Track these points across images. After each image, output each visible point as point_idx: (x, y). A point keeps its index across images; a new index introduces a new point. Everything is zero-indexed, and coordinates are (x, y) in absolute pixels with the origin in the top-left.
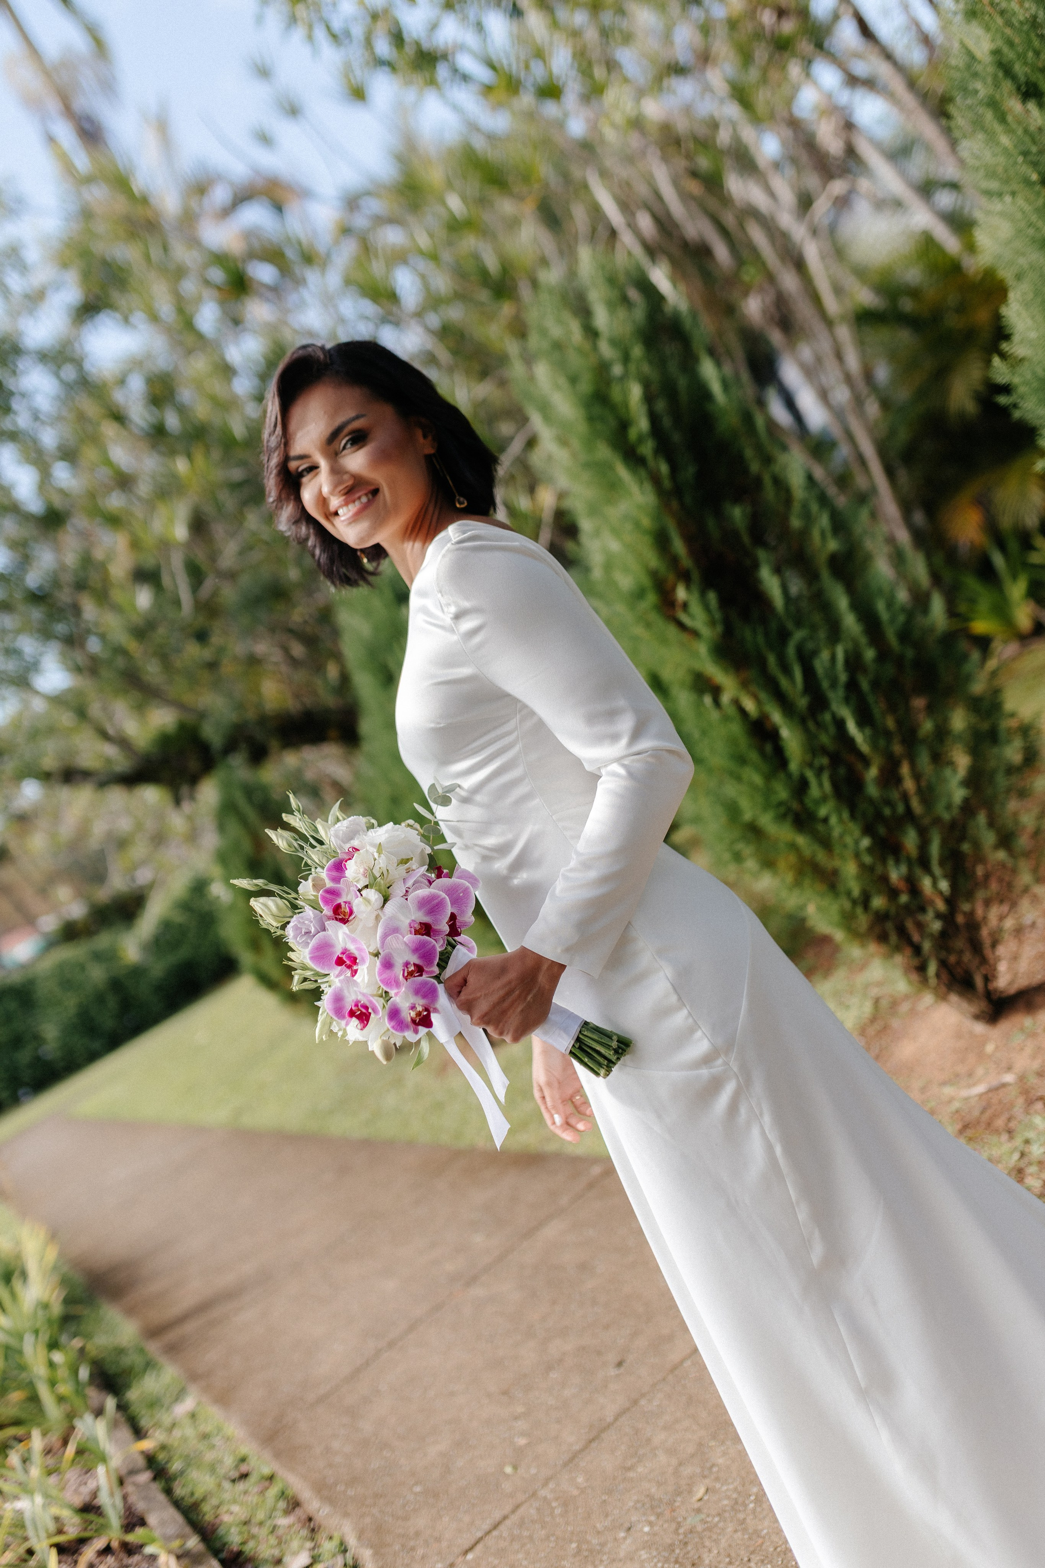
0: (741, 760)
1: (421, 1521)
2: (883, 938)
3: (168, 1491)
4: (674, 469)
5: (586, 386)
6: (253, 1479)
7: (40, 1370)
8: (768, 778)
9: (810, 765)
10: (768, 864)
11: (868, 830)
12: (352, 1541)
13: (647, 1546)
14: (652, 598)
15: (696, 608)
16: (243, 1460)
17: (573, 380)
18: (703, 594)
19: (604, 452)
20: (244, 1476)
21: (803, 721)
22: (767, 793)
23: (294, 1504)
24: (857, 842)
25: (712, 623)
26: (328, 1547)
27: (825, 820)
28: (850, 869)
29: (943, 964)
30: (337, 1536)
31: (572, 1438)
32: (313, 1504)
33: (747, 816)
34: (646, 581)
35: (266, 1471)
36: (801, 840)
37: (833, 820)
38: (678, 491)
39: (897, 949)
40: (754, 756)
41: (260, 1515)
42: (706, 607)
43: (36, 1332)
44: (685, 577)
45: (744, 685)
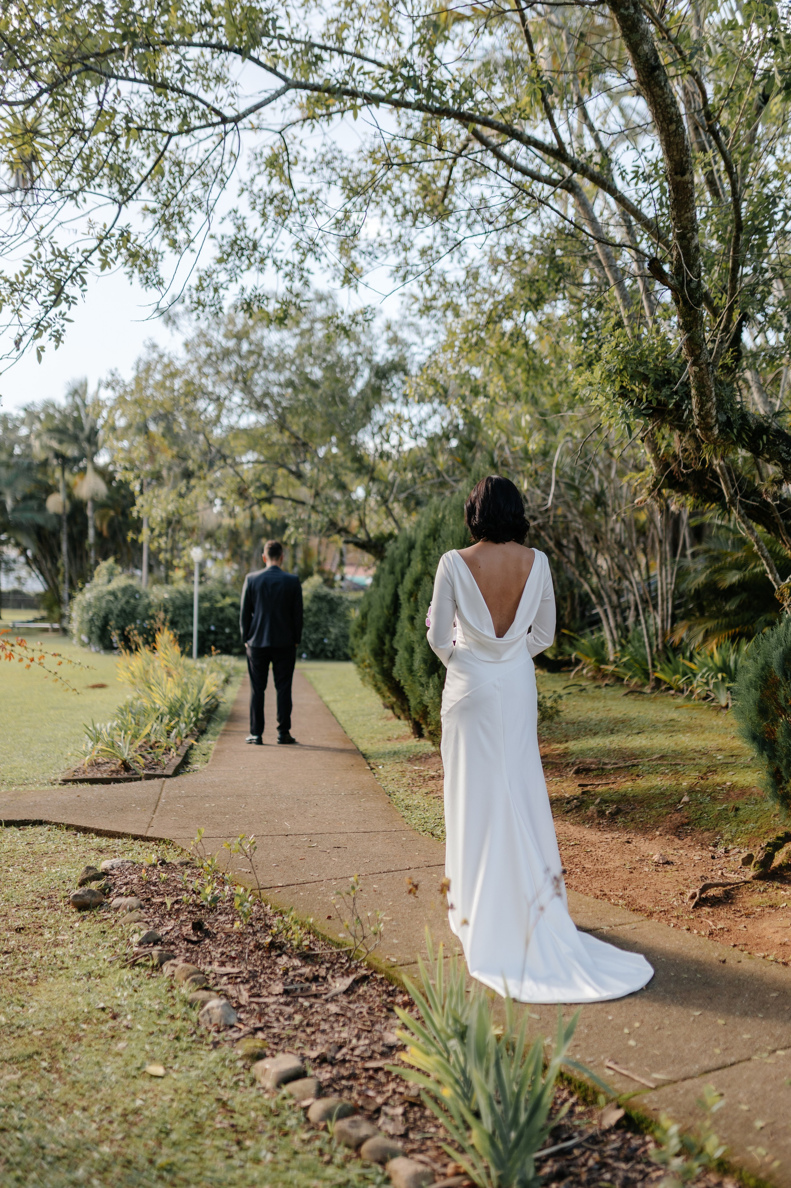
3: (188, 749)
16: (208, 753)
20: (204, 754)
23: (207, 761)
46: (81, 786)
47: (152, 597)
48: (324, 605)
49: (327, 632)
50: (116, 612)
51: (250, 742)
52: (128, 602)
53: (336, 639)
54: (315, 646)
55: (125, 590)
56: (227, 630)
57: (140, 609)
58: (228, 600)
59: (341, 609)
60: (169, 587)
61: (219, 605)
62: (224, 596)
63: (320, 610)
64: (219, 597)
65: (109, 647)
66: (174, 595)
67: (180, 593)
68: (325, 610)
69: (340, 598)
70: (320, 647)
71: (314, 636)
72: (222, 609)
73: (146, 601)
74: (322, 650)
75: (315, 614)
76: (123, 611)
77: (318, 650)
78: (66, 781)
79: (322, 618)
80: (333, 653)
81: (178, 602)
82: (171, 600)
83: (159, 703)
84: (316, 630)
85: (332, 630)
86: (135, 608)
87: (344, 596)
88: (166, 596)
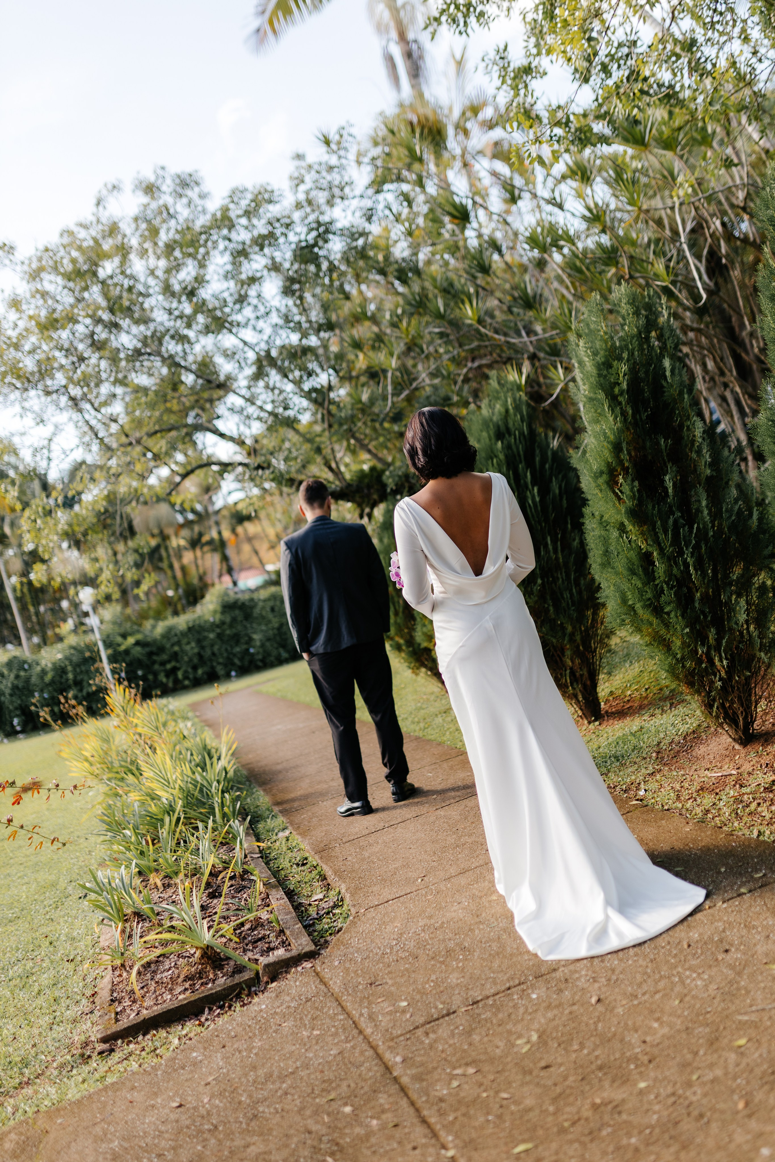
0: (633, 572)
1: (375, 889)
2: (690, 684)
3: (267, 864)
4: (635, 412)
5: (600, 359)
6: (308, 866)
7: (217, 799)
8: (645, 584)
9: (668, 585)
10: (639, 630)
11: (691, 624)
12: (343, 891)
13: (463, 909)
14: (605, 477)
15: (626, 488)
16: (306, 859)
17: (595, 354)
18: (633, 481)
19: (601, 395)
20: (303, 865)
21: (669, 559)
22: (641, 592)
23: (323, 878)
24: (683, 630)
25: (633, 498)
26: (332, 893)
27: (668, 614)
28: (677, 643)
29: (723, 705)
30: (337, 890)
31: (453, 871)
32: (331, 877)
33: (630, 603)
34: (604, 469)
35: (315, 863)
36: (655, 621)
37: (672, 615)
38: (636, 424)
39: (699, 692)
40: (640, 571)
41: (306, 880)
42: (632, 490)
43: (218, 782)
44: (626, 470)
45: (642, 533)
46: (146, 1041)
47: (43, 663)
48: (237, 612)
49: (251, 639)
50: (8, 691)
51: (350, 813)
52: (17, 677)
53: (262, 645)
54: (241, 659)
55: (9, 664)
56: (140, 673)
57: (34, 680)
58: (131, 640)
59: (257, 611)
60: (59, 646)
61: (123, 648)
62: (124, 636)
63: (234, 620)
64: (119, 639)
65: (11, 734)
66: (67, 652)
67: (74, 648)
68: (240, 618)
69: (252, 600)
70: (247, 658)
71: (237, 649)
72: (127, 652)
73: (39, 669)
74: (251, 662)
75: (231, 626)
76: (15, 688)
77: (246, 663)
78: (111, 1039)
79: (239, 628)
80: (262, 661)
81: (75, 659)
82: (66, 658)
83: (165, 796)
84: (237, 643)
85: (255, 637)
86: (28, 680)
87: (255, 596)
88: (60, 656)
